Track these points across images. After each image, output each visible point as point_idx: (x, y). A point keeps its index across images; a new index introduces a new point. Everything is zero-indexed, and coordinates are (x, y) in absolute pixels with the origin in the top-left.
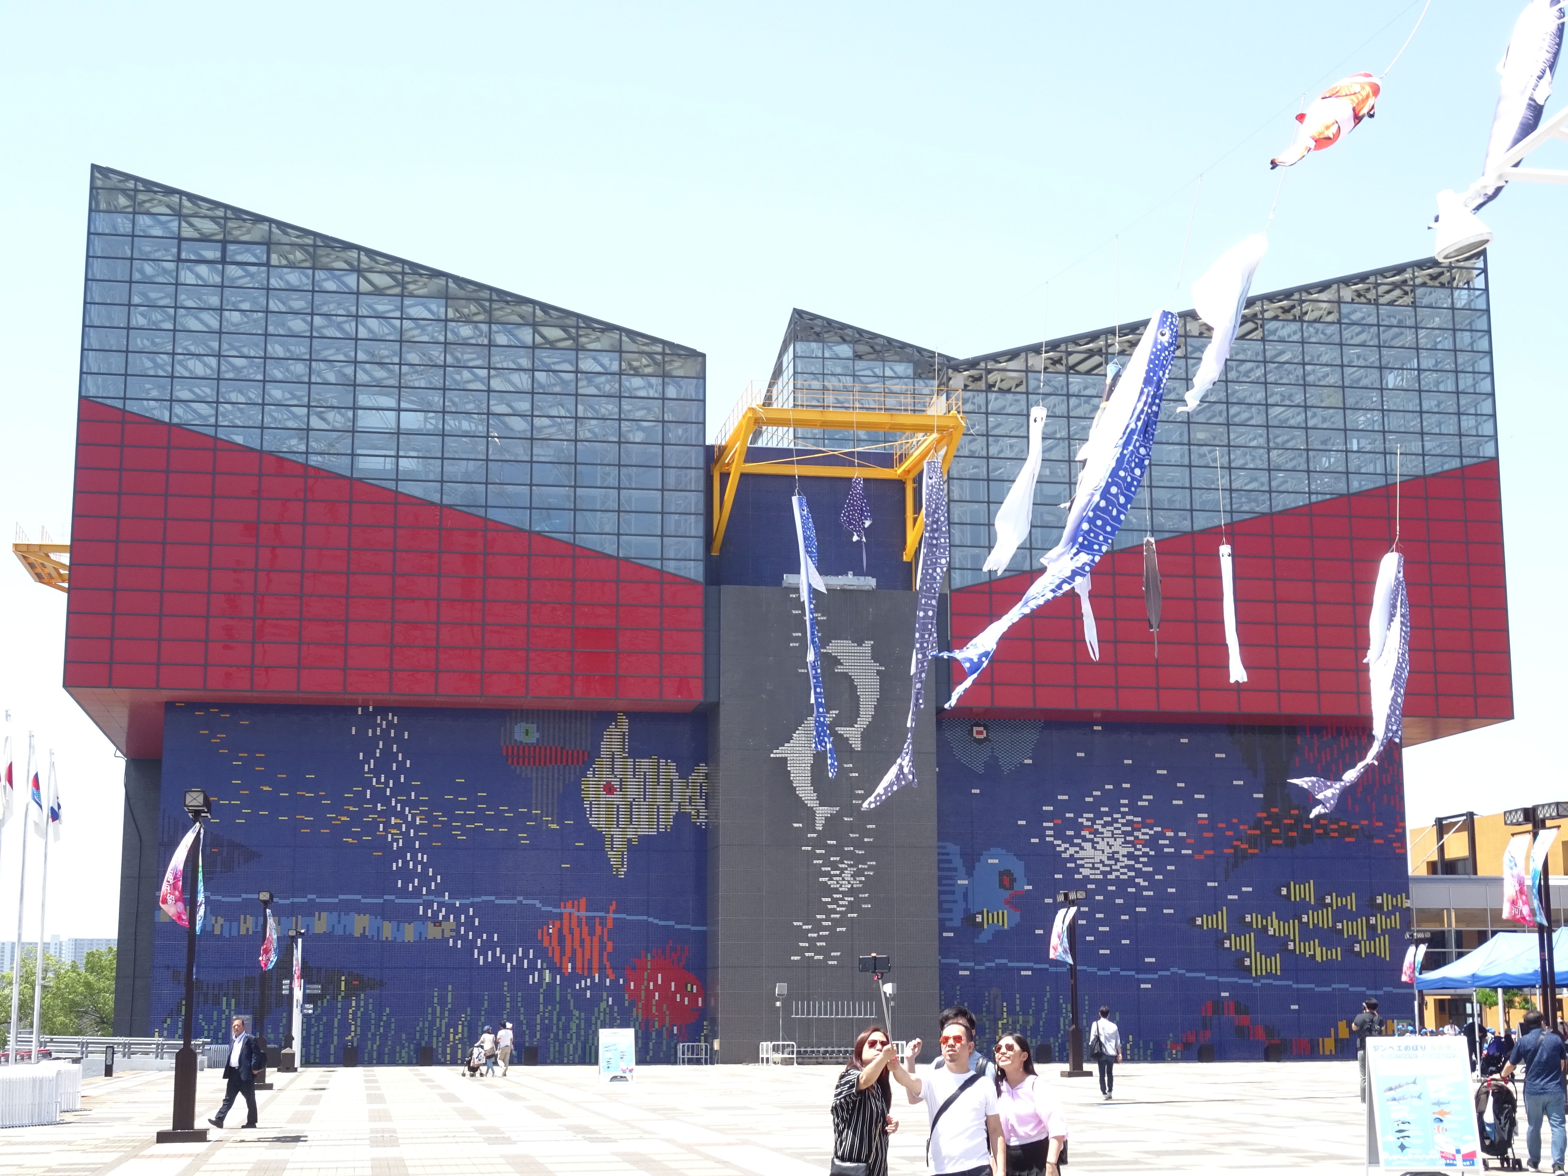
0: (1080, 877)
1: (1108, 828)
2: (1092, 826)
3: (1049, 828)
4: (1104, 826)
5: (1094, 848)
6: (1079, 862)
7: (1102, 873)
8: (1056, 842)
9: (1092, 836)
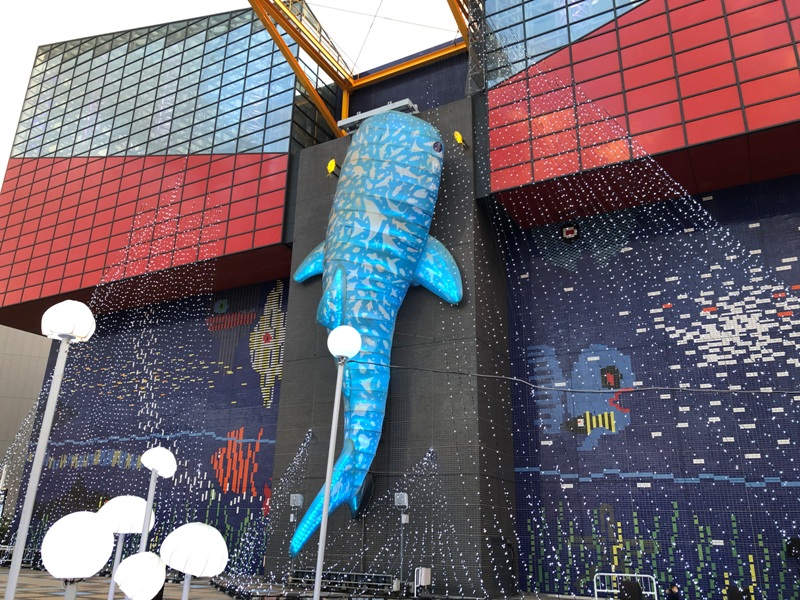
0: (706, 364)
1: (736, 304)
2: (714, 305)
3: (658, 315)
4: (730, 302)
5: (720, 329)
6: (700, 348)
7: (734, 357)
8: (667, 330)
9: (715, 316)
